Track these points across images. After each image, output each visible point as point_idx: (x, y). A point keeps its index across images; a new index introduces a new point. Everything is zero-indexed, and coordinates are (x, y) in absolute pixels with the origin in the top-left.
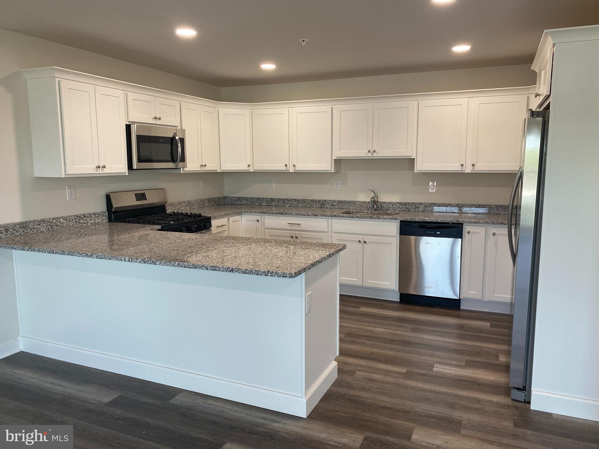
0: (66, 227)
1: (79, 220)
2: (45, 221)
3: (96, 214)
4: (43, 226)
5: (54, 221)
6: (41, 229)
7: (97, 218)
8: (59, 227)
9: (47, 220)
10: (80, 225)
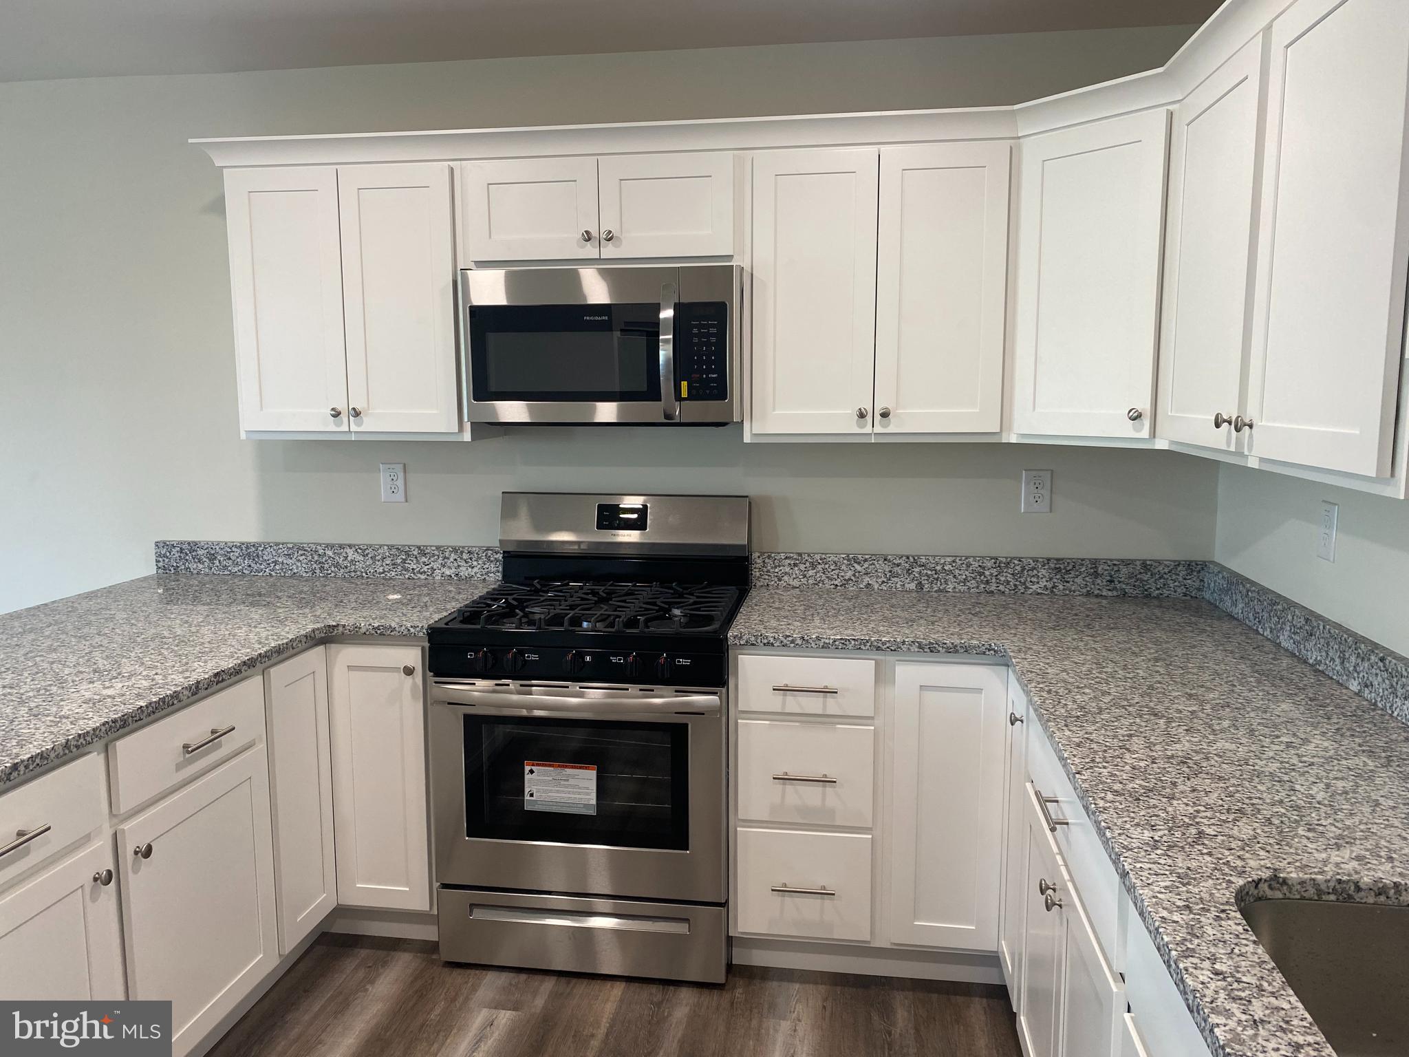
0: (364, 574)
1: (404, 561)
2: (305, 550)
3: (462, 552)
4: (299, 560)
5: (330, 553)
6: (294, 567)
7: (466, 562)
8: (342, 571)
9: (309, 548)
10: (407, 576)
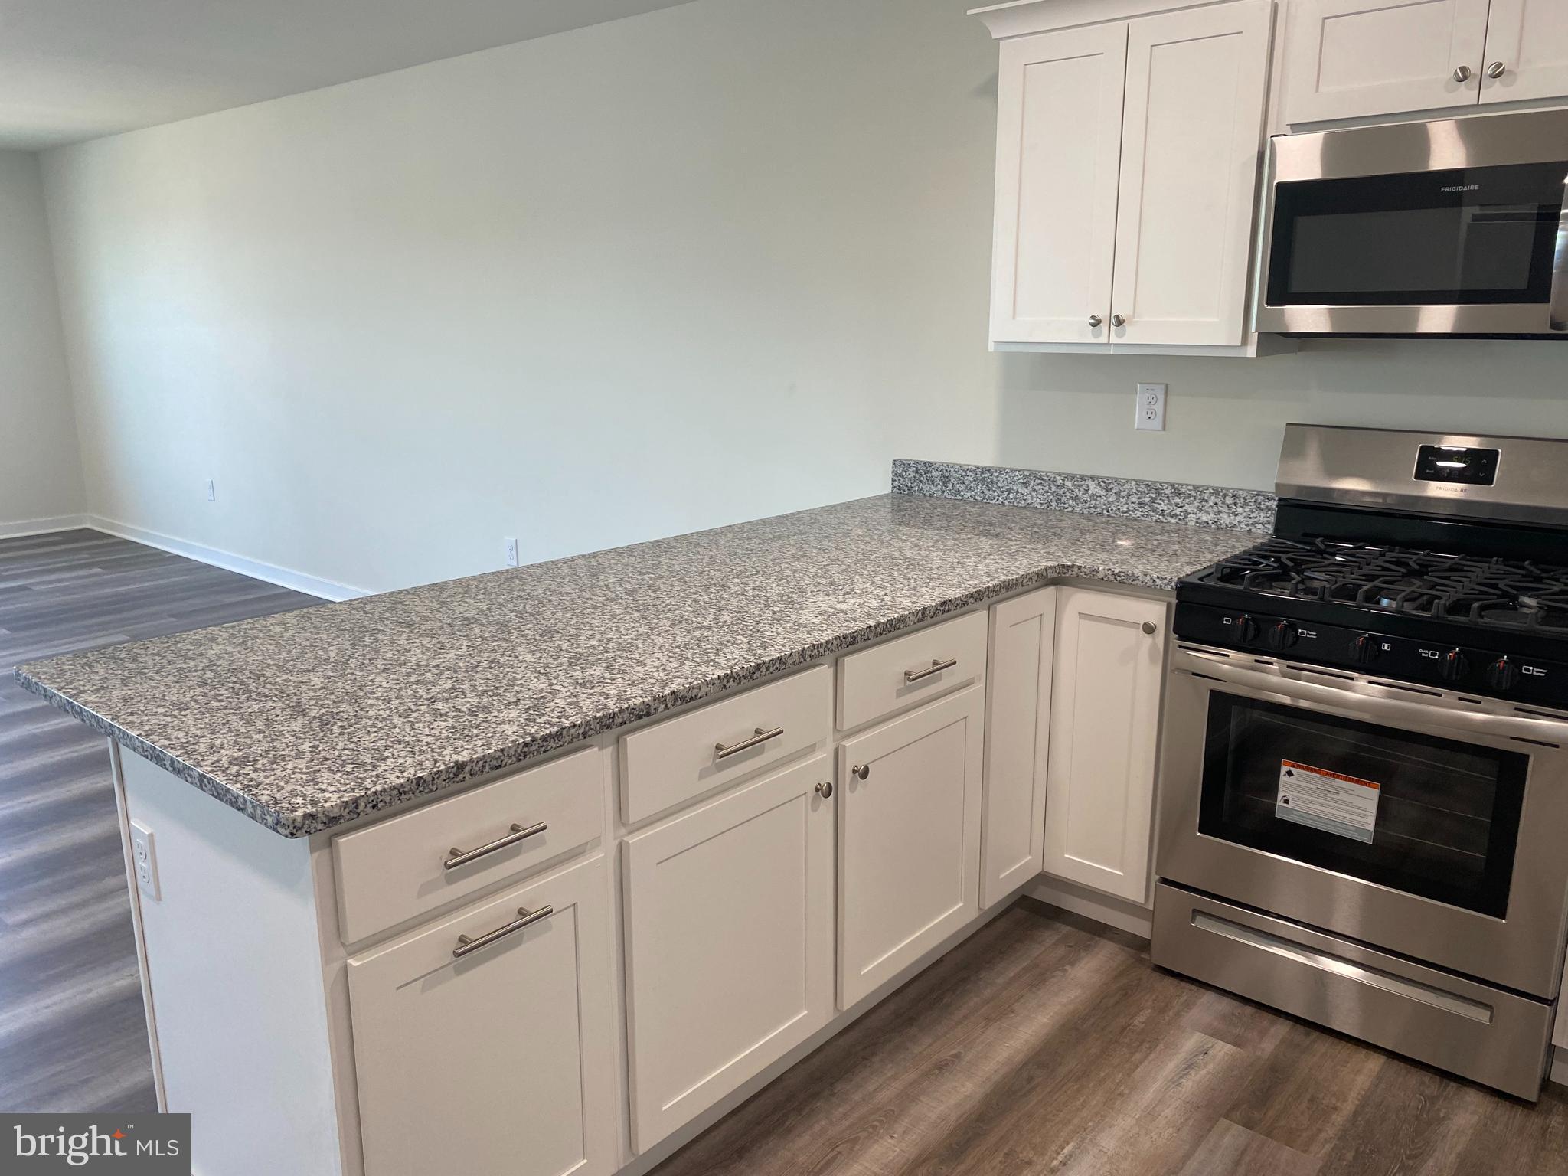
0: (1105, 512)
1: (1153, 500)
2: (1042, 479)
3: (1225, 496)
4: (1035, 491)
5: (1069, 484)
6: (1029, 497)
8: (1081, 505)
9: (1047, 477)
10: (1154, 518)
